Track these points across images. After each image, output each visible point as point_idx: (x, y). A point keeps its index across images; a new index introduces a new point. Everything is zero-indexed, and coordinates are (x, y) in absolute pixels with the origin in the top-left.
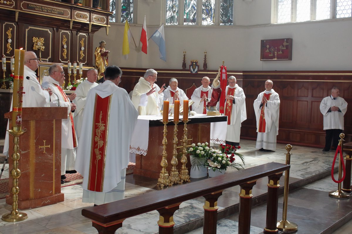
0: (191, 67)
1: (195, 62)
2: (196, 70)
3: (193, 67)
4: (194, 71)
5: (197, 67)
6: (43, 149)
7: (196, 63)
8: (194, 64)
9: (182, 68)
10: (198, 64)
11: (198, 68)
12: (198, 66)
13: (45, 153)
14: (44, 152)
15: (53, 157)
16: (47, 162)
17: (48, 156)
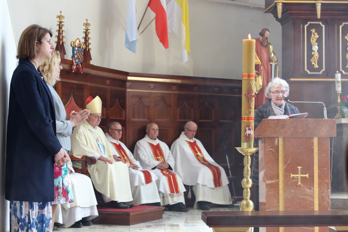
6: (298, 179)
13: (300, 186)
14: (299, 183)
15: (314, 192)
16: (303, 199)
17: (305, 190)
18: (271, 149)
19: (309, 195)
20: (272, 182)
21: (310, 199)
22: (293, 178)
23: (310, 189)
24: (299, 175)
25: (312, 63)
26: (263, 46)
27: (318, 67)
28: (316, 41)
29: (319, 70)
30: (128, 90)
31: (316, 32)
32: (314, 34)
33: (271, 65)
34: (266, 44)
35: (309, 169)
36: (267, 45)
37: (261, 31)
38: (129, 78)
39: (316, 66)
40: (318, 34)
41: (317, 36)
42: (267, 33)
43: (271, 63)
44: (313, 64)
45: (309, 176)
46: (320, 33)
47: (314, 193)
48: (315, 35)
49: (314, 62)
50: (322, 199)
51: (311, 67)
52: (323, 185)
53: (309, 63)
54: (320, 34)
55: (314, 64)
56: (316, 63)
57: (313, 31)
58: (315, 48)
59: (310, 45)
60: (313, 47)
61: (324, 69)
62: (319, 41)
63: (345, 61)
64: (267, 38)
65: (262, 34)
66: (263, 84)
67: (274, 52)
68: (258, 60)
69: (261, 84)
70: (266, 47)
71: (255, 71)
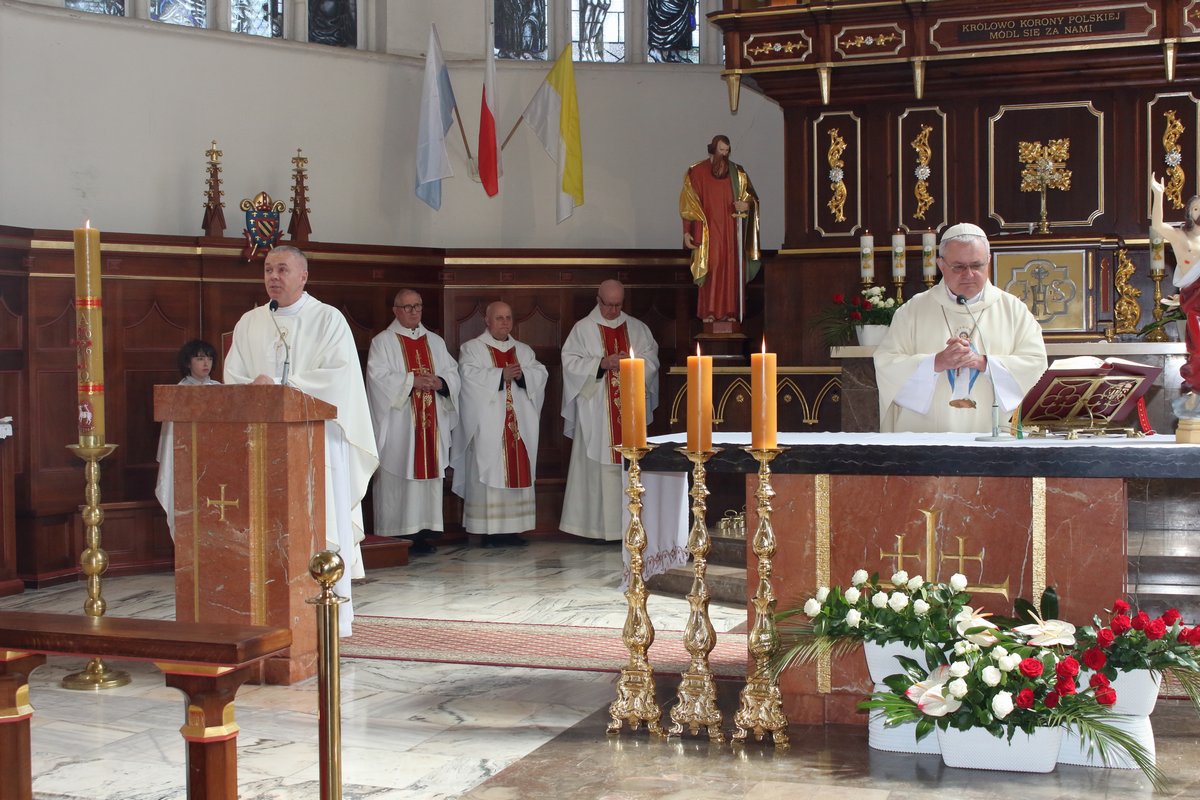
6: (220, 509)
13: (223, 523)
14: (223, 518)
15: (248, 537)
16: (229, 550)
17: (232, 533)
18: (183, 447)
19: (241, 545)
20: (184, 513)
21: (242, 551)
22: (211, 506)
23: (242, 531)
24: (222, 504)
25: (831, 210)
27: (844, 219)
28: (841, 158)
29: (845, 226)
30: (446, 287)
31: (839, 136)
32: (835, 140)
33: (735, 220)
34: (724, 172)
35: (240, 489)
36: (726, 175)
37: (710, 142)
38: (448, 261)
39: (841, 217)
40: (845, 141)
41: (843, 146)
42: (722, 146)
43: (734, 215)
44: (833, 212)
45: (239, 503)
46: (849, 138)
47: (248, 540)
48: (838, 143)
49: (837, 206)
50: (273, 552)
51: (827, 219)
52: (276, 524)
53: (825, 212)
54: (850, 140)
55: (835, 214)
56: (839, 211)
57: (834, 133)
58: (837, 175)
59: (826, 169)
60: (833, 173)
61: (859, 225)
62: (848, 157)
63: (911, 202)
64: (725, 158)
65: (712, 149)
66: (709, 265)
67: (750, 189)
68: (698, 211)
69: (703, 265)
70: (721, 178)
71: (688, 237)
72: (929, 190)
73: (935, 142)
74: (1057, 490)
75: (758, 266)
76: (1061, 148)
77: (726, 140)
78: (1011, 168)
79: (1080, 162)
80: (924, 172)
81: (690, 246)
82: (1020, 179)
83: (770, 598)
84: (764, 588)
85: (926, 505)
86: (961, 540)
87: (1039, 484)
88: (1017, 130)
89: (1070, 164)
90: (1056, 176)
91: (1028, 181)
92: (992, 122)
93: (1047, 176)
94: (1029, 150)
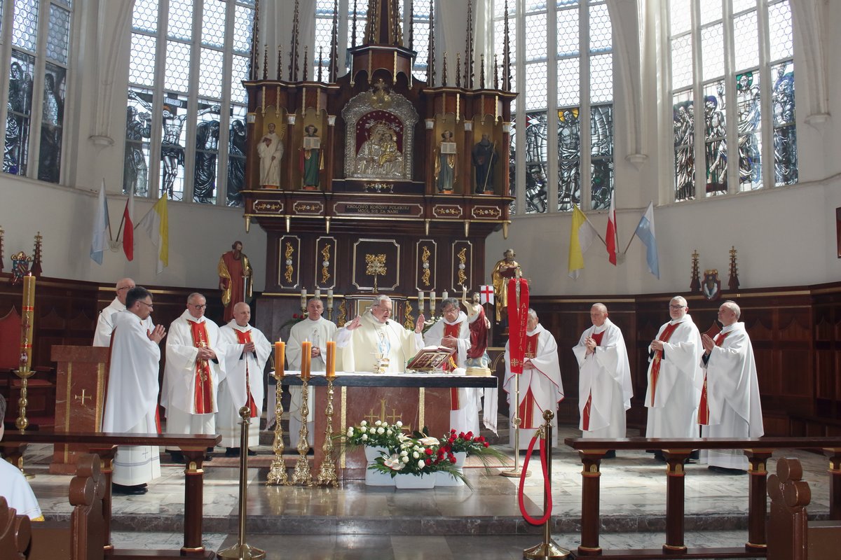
0: (706, 285)
1: (712, 275)
2: (715, 290)
3: (708, 286)
4: (710, 293)
5: (716, 285)
7: (715, 275)
8: (711, 278)
9: (690, 290)
10: (719, 278)
11: (719, 287)
12: (719, 283)
13: (83, 406)
14: (83, 404)
16: (85, 418)
17: (87, 410)
18: (62, 373)
19: (92, 415)
20: (61, 402)
21: (92, 418)
22: (77, 399)
23: (92, 409)
24: (83, 398)
25: (285, 277)
26: (234, 258)
27: (292, 281)
28: (291, 255)
29: (292, 284)
31: (291, 246)
32: (289, 247)
33: (243, 279)
34: (238, 257)
35: (92, 391)
36: (239, 259)
37: (233, 243)
38: (101, 288)
39: (290, 280)
40: (293, 248)
41: (292, 250)
42: (239, 246)
43: (242, 276)
44: (287, 278)
45: (92, 398)
47: (95, 413)
48: (290, 249)
49: (288, 276)
51: (284, 282)
53: (283, 278)
54: (295, 247)
56: (289, 278)
57: (289, 244)
58: (289, 262)
59: (284, 259)
60: (288, 262)
61: (298, 284)
62: (294, 255)
63: (321, 276)
64: (240, 251)
65: (234, 247)
66: (231, 298)
67: (249, 265)
68: (227, 274)
69: (229, 298)
70: (238, 259)
71: (222, 285)
72: (328, 271)
73: (331, 251)
74: (428, 392)
75: (251, 299)
76: (383, 258)
77: (241, 244)
78: (362, 265)
79: (390, 264)
80: (326, 264)
81: (222, 288)
82: (366, 269)
83: (331, 431)
84: (329, 428)
85: (382, 397)
86: (394, 410)
87: (422, 390)
88: (365, 249)
89: (386, 265)
90: (381, 270)
91: (370, 270)
92: (355, 245)
93: (377, 269)
94: (370, 258)
